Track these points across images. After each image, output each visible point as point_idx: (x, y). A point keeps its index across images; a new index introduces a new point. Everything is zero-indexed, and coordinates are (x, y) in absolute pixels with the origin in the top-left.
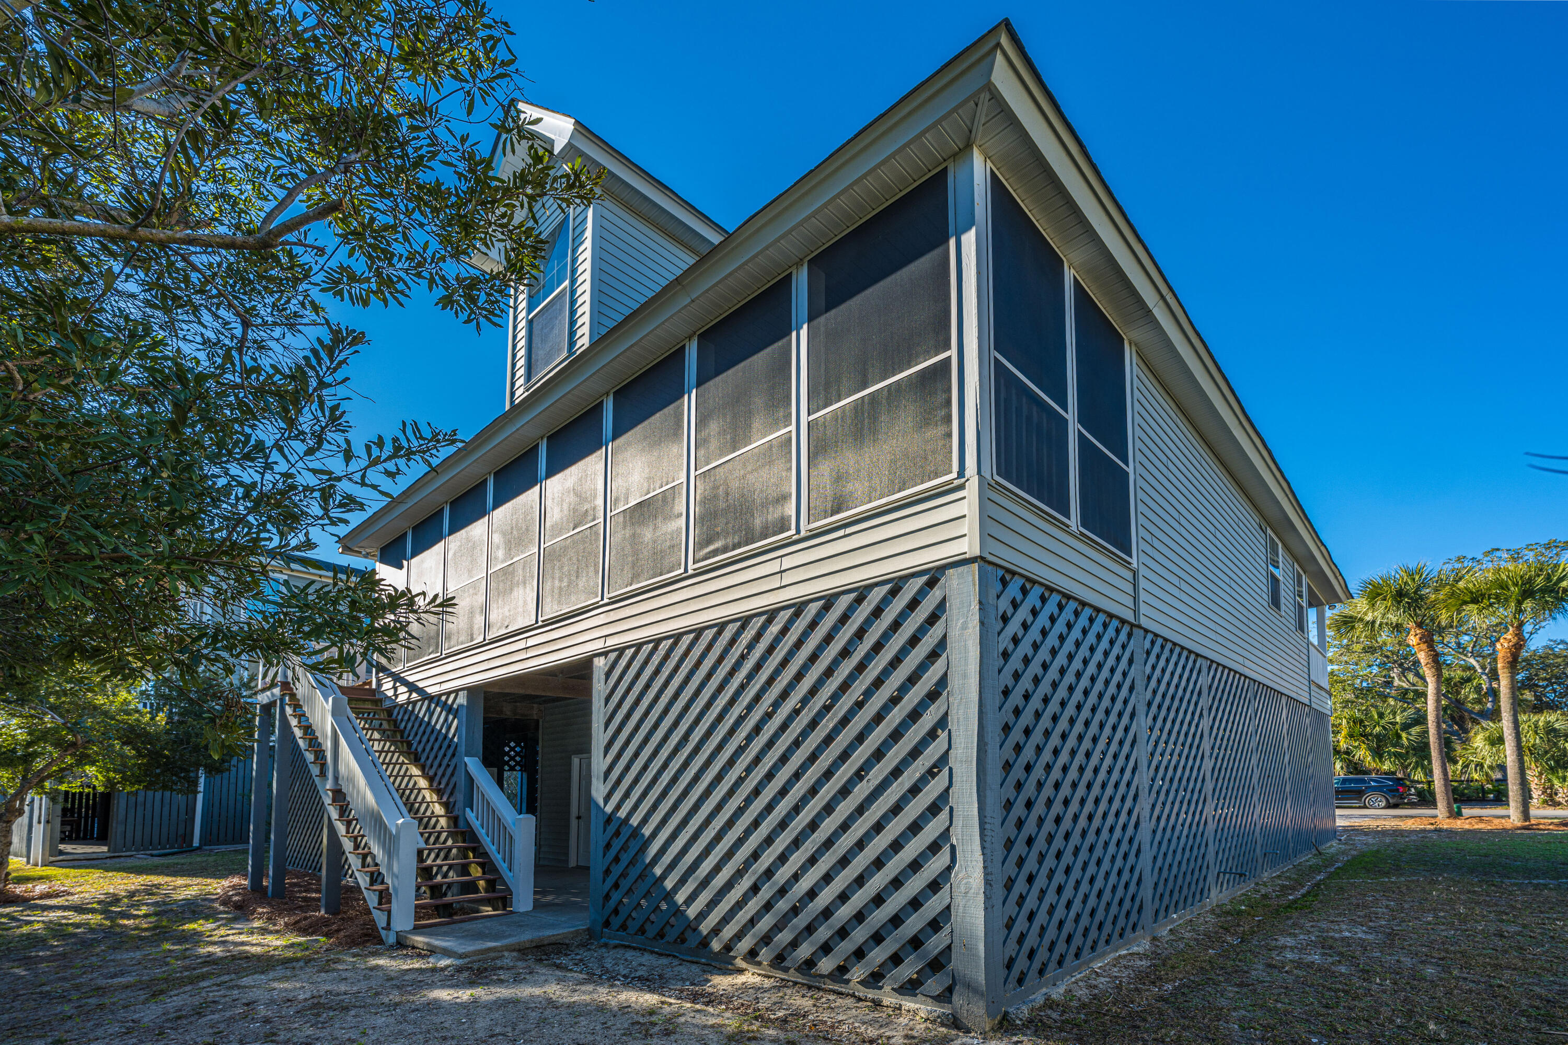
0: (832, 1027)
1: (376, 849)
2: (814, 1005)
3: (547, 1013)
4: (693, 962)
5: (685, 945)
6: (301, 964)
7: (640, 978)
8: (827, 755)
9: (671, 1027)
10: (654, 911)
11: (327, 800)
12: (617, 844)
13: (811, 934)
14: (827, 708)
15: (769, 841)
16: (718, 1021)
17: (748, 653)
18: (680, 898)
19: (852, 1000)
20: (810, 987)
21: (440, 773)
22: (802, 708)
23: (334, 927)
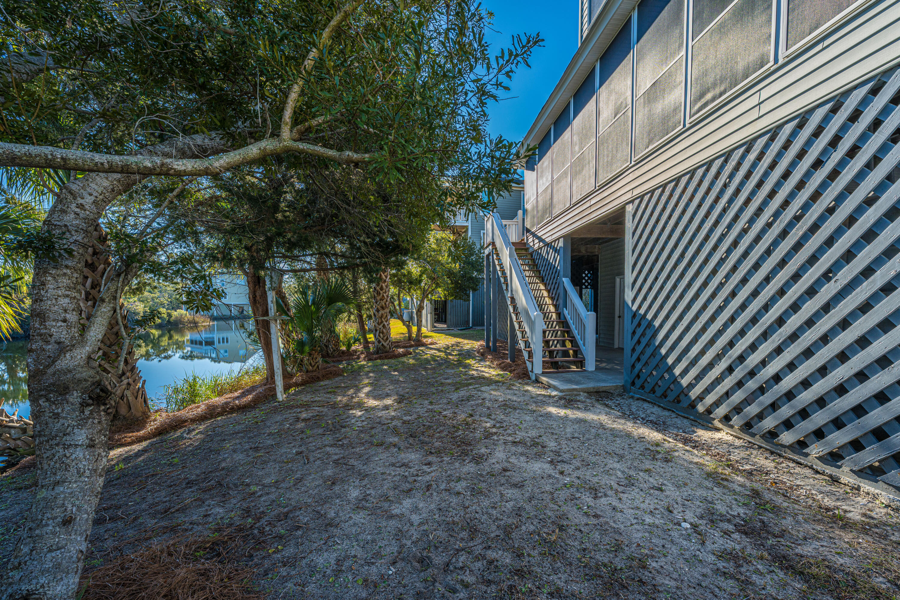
0: (791, 488)
1: (527, 329)
2: (776, 468)
3: (600, 431)
4: (684, 417)
5: (680, 404)
6: (501, 384)
7: (651, 422)
8: (796, 260)
9: (669, 457)
10: (660, 379)
11: (509, 303)
12: (639, 331)
13: (774, 410)
14: (797, 218)
15: (742, 333)
16: (701, 460)
17: (730, 182)
18: (677, 371)
19: (810, 471)
20: (772, 453)
21: (552, 288)
22: (774, 221)
23: (513, 368)
